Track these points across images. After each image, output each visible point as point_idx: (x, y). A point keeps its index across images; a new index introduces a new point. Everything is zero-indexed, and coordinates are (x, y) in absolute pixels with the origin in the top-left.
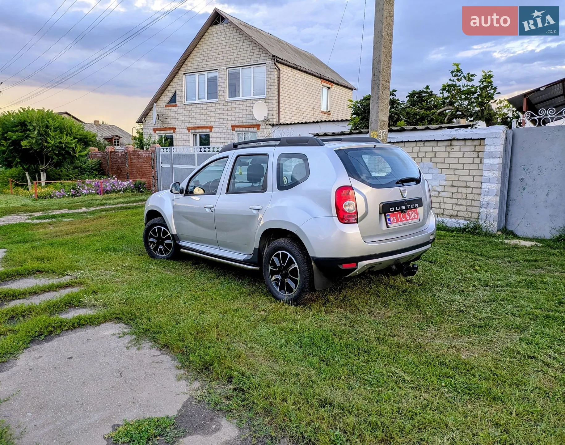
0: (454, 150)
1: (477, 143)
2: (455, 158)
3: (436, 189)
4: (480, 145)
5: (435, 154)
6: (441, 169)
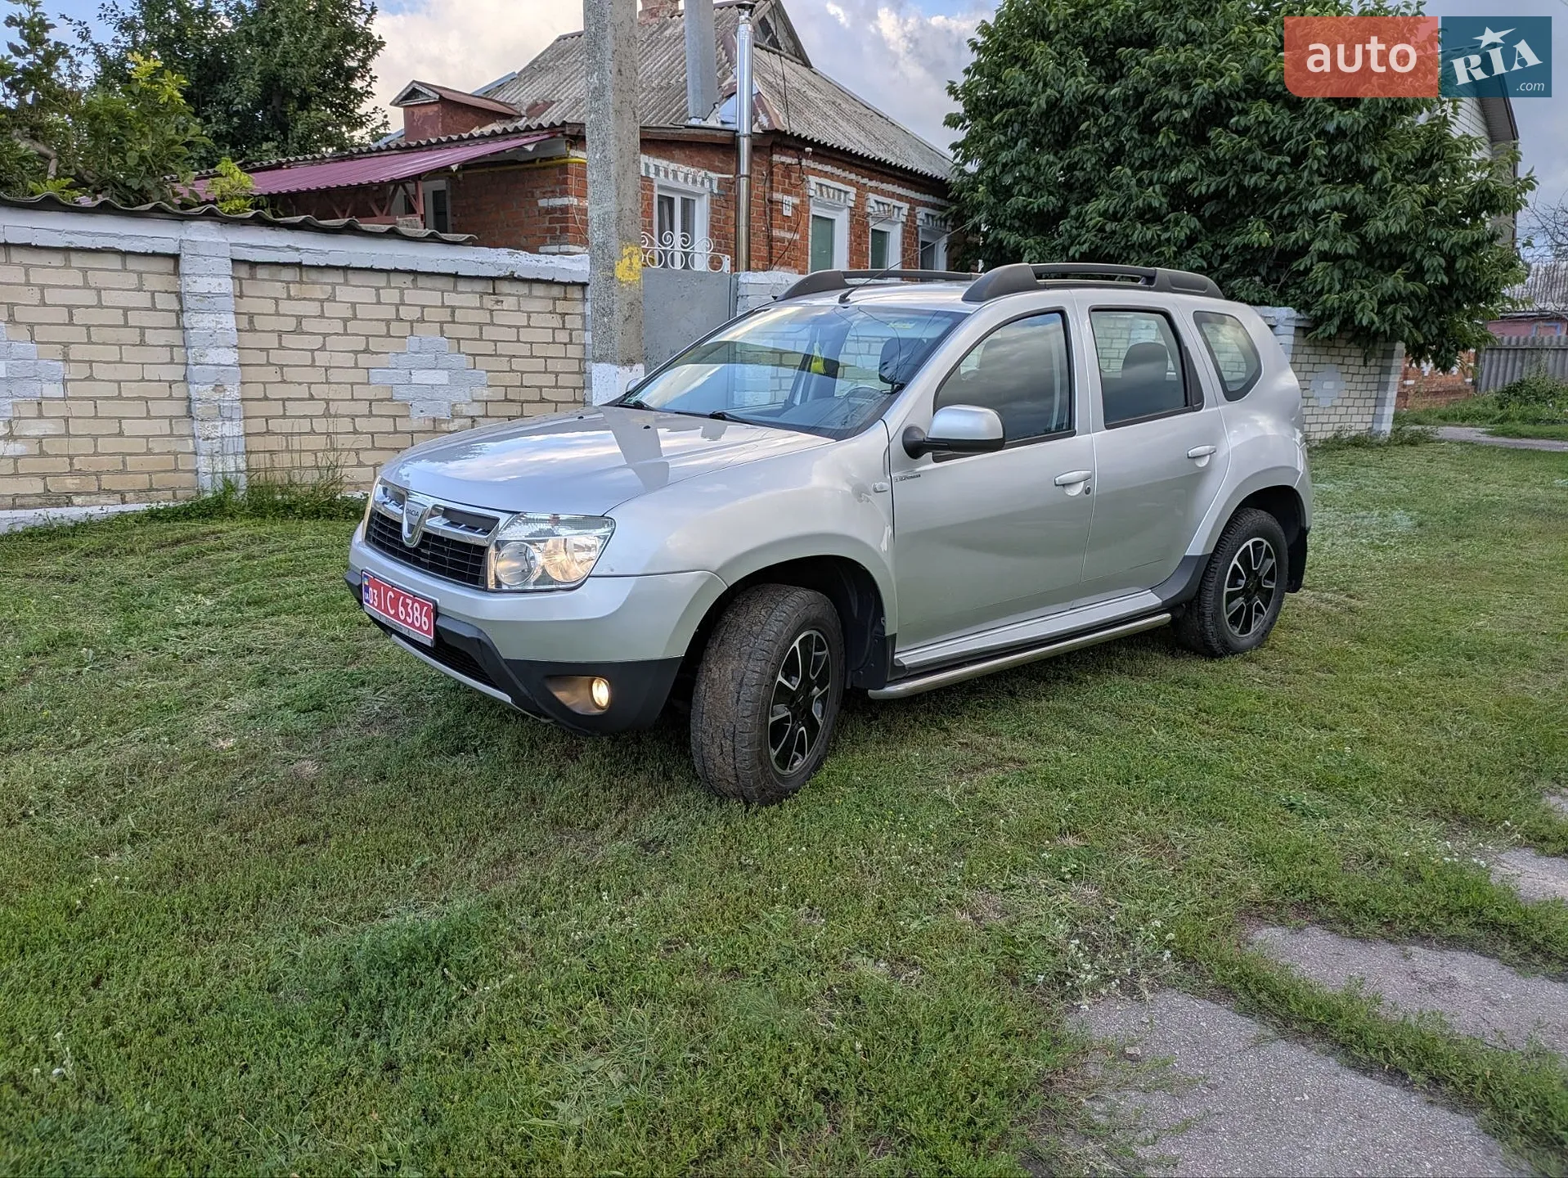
0: (505, 306)
1: (556, 291)
2: (509, 327)
3: (465, 413)
4: (565, 299)
5: (453, 313)
6: (474, 356)
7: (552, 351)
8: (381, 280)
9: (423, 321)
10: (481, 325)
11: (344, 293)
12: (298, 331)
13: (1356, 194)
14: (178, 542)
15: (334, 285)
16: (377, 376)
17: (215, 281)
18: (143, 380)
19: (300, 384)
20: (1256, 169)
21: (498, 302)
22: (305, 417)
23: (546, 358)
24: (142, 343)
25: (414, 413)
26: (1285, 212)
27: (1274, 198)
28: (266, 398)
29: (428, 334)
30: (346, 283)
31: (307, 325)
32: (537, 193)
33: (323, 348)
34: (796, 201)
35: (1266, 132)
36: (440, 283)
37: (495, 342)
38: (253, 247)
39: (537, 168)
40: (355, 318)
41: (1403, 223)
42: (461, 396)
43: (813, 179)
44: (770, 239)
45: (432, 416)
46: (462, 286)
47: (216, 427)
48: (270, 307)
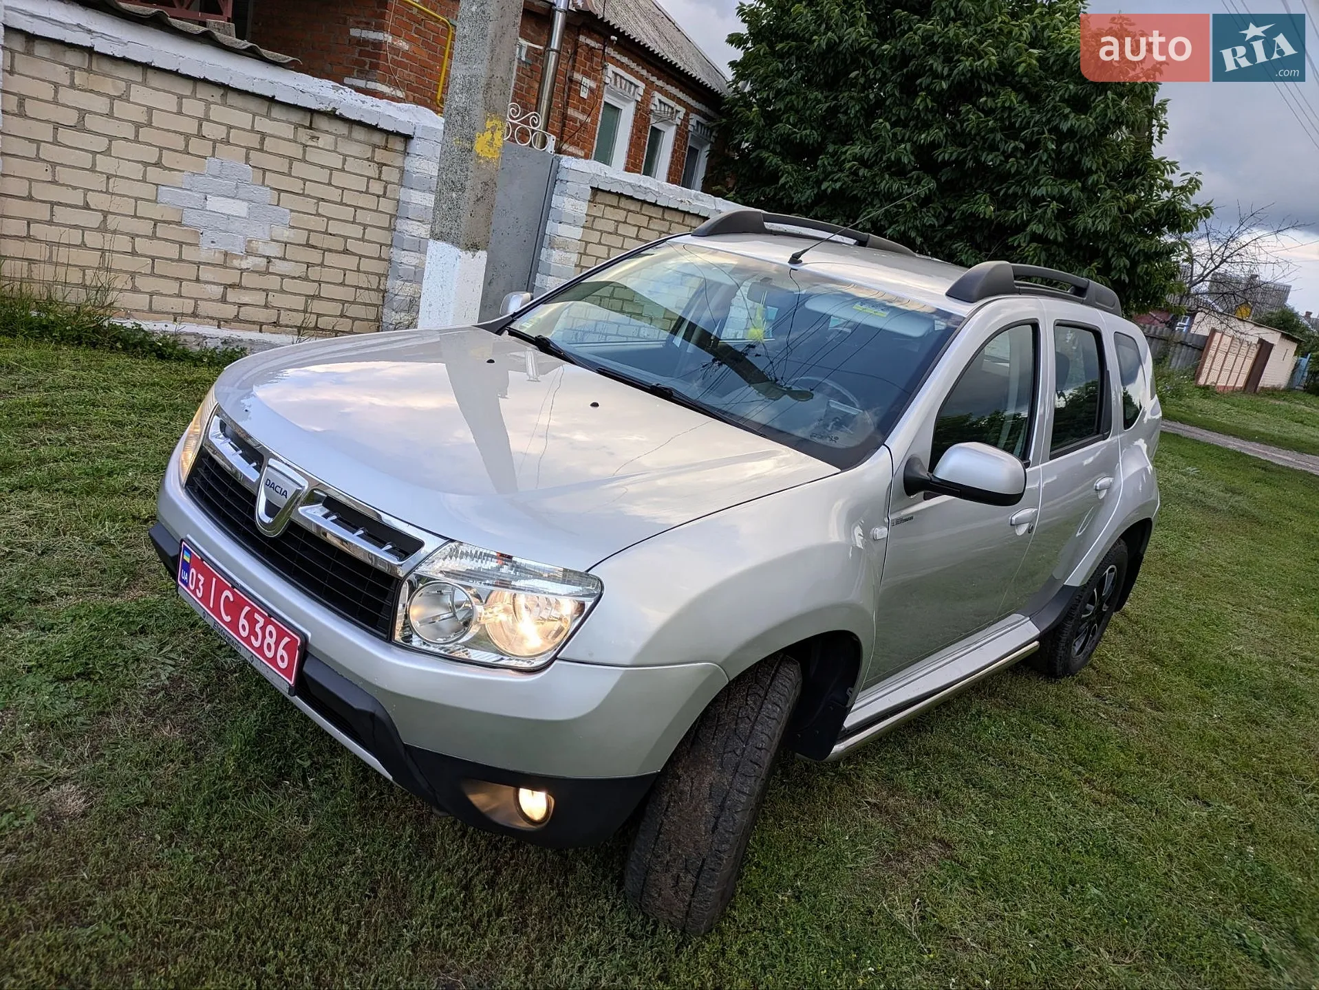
0: (321, 143)
1: (378, 138)
2: (323, 167)
3: (261, 251)
4: (386, 148)
5: (263, 141)
6: (280, 191)
7: (362, 201)
8: (182, 87)
9: (228, 143)
10: (291, 160)
11: (140, 94)
12: (81, 128)
15: (129, 83)
16: (167, 195)
21: (313, 137)
22: (75, 227)
23: (356, 208)
25: (204, 242)
28: (30, 198)
29: (232, 159)
30: (144, 83)
31: (91, 123)
33: (107, 152)
34: (593, 85)
36: (253, 105)
37: (304, 180)
38: (34, 17)
42: (259, 232)
44: (564, 117)
45: (224, 249)
46: (276, 112)
48: (47, 92)
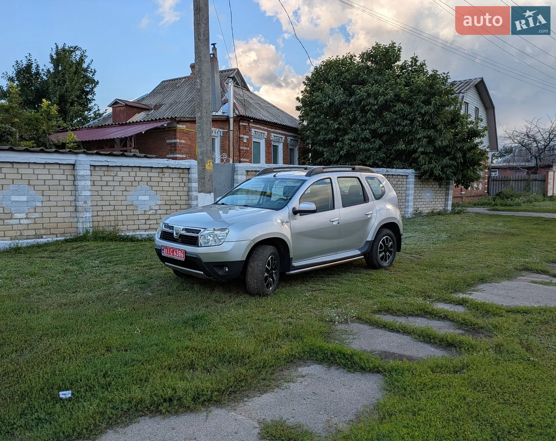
0: (165, 176)
1: (181, 171)
2: (167, 182)
3: (154, 209)
4: (183, 173)
5: (151, 178)
6: (156, 191)
7: (179, 189)
8: (130, 169)
9: (142, 181)
10: (158, 182)
11: (120, 174)
12: (107, 185)
13: (431, 132)
14: (77, 248)
15: (117, 171)
16: (128, 198)
17: (85, 171)
18: (63, 201)
19: (107, 201)
20: (399, 125)
21: (163, 175)
22: (108, 211)
23: (177, 191)
24: (64, 190)
25: (139, 209)
26: (410, 138)
27: (406, 134)
28: (97, 205)
29: (143, 185)
30: (120, 171)
31: (109, 183)
32: (166, 138)
33: (113, 190)
34: (248, 137)
35: (402, 113)
36: (147, 170)
37: (163, 187)
38: (95, 161)
39: (167, 131)
40: (123, 181)
41: (447, 141)
42: (152, 203)
43: (253, 130)
44: (240, 150)
45: (144, 209)
46: (153, 170)
47: (84, 214)
48: (99, 178)
